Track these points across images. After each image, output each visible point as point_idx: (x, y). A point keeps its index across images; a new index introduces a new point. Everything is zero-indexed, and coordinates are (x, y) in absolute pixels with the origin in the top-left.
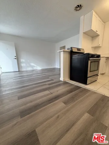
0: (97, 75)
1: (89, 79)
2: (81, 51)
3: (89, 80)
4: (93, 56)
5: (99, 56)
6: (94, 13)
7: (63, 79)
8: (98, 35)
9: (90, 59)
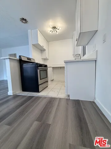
0: (47, 82)
1: (40, 86)
2: (32, 61)
3: (40, 88)
4: (41, 65)
5: (46, 66)
6: (39, 32)
7: (12, 92)
8: (45, 50)
9: (39, 68)
